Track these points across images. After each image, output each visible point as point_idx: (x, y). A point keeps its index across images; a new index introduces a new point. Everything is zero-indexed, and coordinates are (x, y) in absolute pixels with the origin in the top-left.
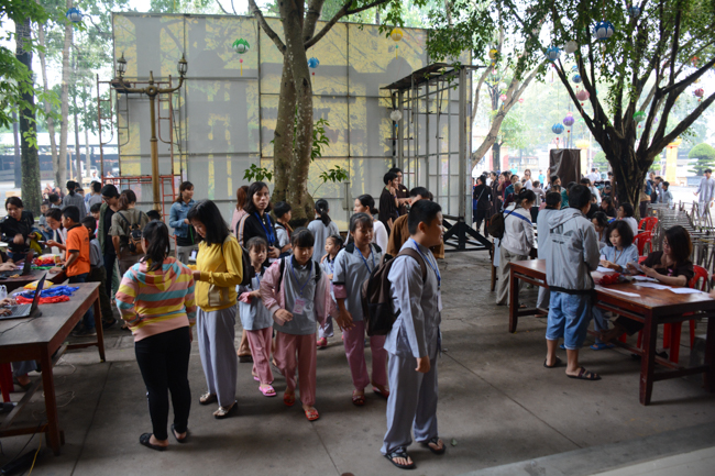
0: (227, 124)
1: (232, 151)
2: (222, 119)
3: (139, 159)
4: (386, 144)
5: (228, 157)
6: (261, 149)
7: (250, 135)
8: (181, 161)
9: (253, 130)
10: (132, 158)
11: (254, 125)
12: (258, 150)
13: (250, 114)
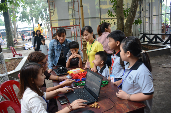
0: (88, 7)
1: (91, 17)
2: (87, 5)
3: (58, 21)
4: (138, 13)
5: (89, 19)
6: (100, 16)
7: (96, 11)
8: (73, 21)
9: (97, 9)
10: (55, 21)
11: (98, 7)
12: (99, 16)
13: (96, 3)
